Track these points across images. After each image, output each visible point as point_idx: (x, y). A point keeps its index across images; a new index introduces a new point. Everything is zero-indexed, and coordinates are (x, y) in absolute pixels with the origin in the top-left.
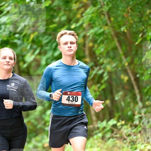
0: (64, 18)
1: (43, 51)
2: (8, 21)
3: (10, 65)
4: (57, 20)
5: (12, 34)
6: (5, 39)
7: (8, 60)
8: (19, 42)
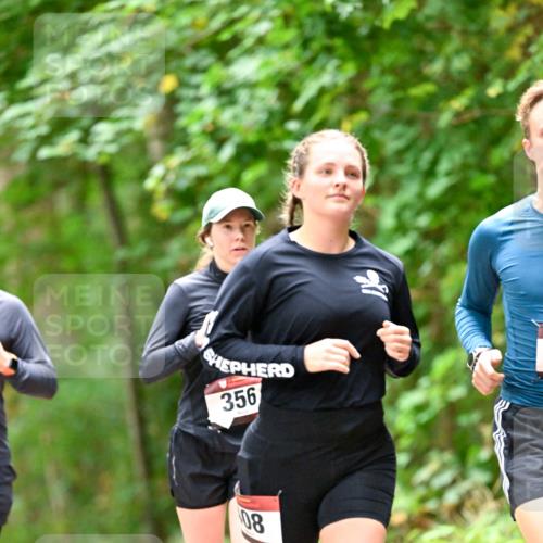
0: (461, 63)
1: (384, 180)
2: (262, 75)
3: (347, 198)
4: (436, 67)
6: (252, 138)
7: (340, 177)
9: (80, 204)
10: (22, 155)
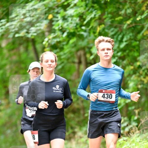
0: (129, 11)
3: (52, 67)
4: (123, 12)
5: (78, 26)
6: (72, 31)
8: (85, 34)
9: (27, 49)
10: (11, 36)
